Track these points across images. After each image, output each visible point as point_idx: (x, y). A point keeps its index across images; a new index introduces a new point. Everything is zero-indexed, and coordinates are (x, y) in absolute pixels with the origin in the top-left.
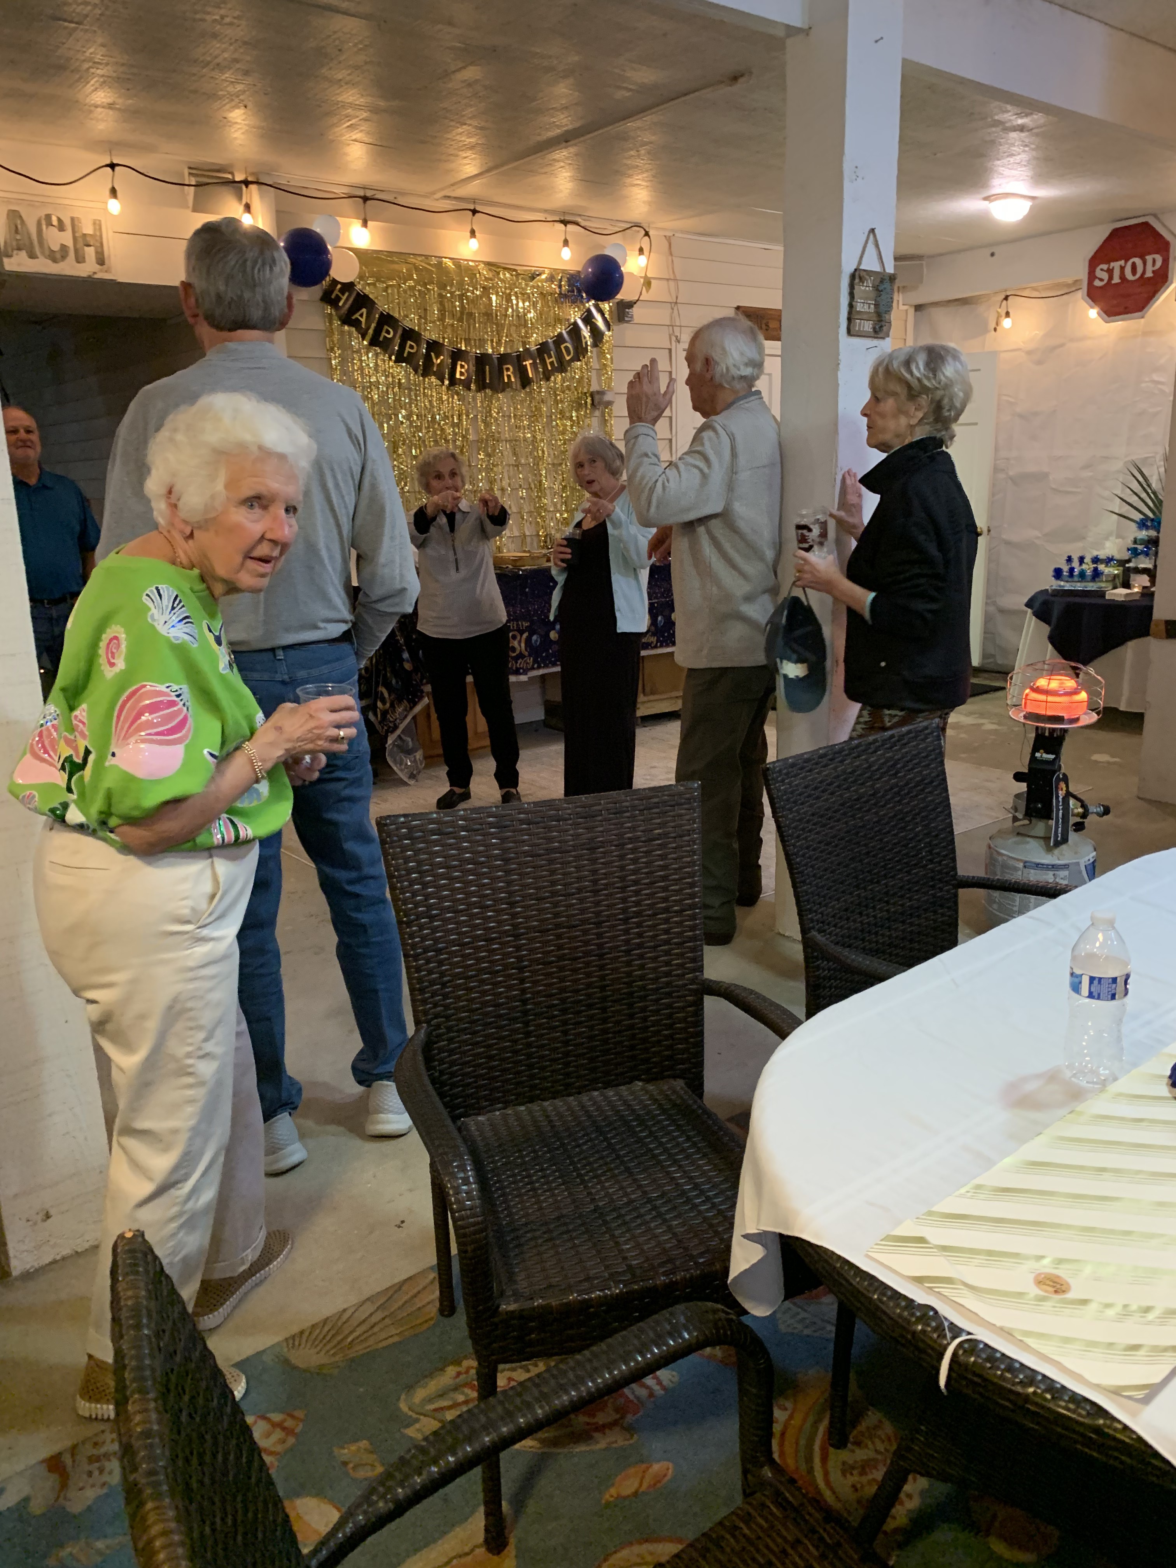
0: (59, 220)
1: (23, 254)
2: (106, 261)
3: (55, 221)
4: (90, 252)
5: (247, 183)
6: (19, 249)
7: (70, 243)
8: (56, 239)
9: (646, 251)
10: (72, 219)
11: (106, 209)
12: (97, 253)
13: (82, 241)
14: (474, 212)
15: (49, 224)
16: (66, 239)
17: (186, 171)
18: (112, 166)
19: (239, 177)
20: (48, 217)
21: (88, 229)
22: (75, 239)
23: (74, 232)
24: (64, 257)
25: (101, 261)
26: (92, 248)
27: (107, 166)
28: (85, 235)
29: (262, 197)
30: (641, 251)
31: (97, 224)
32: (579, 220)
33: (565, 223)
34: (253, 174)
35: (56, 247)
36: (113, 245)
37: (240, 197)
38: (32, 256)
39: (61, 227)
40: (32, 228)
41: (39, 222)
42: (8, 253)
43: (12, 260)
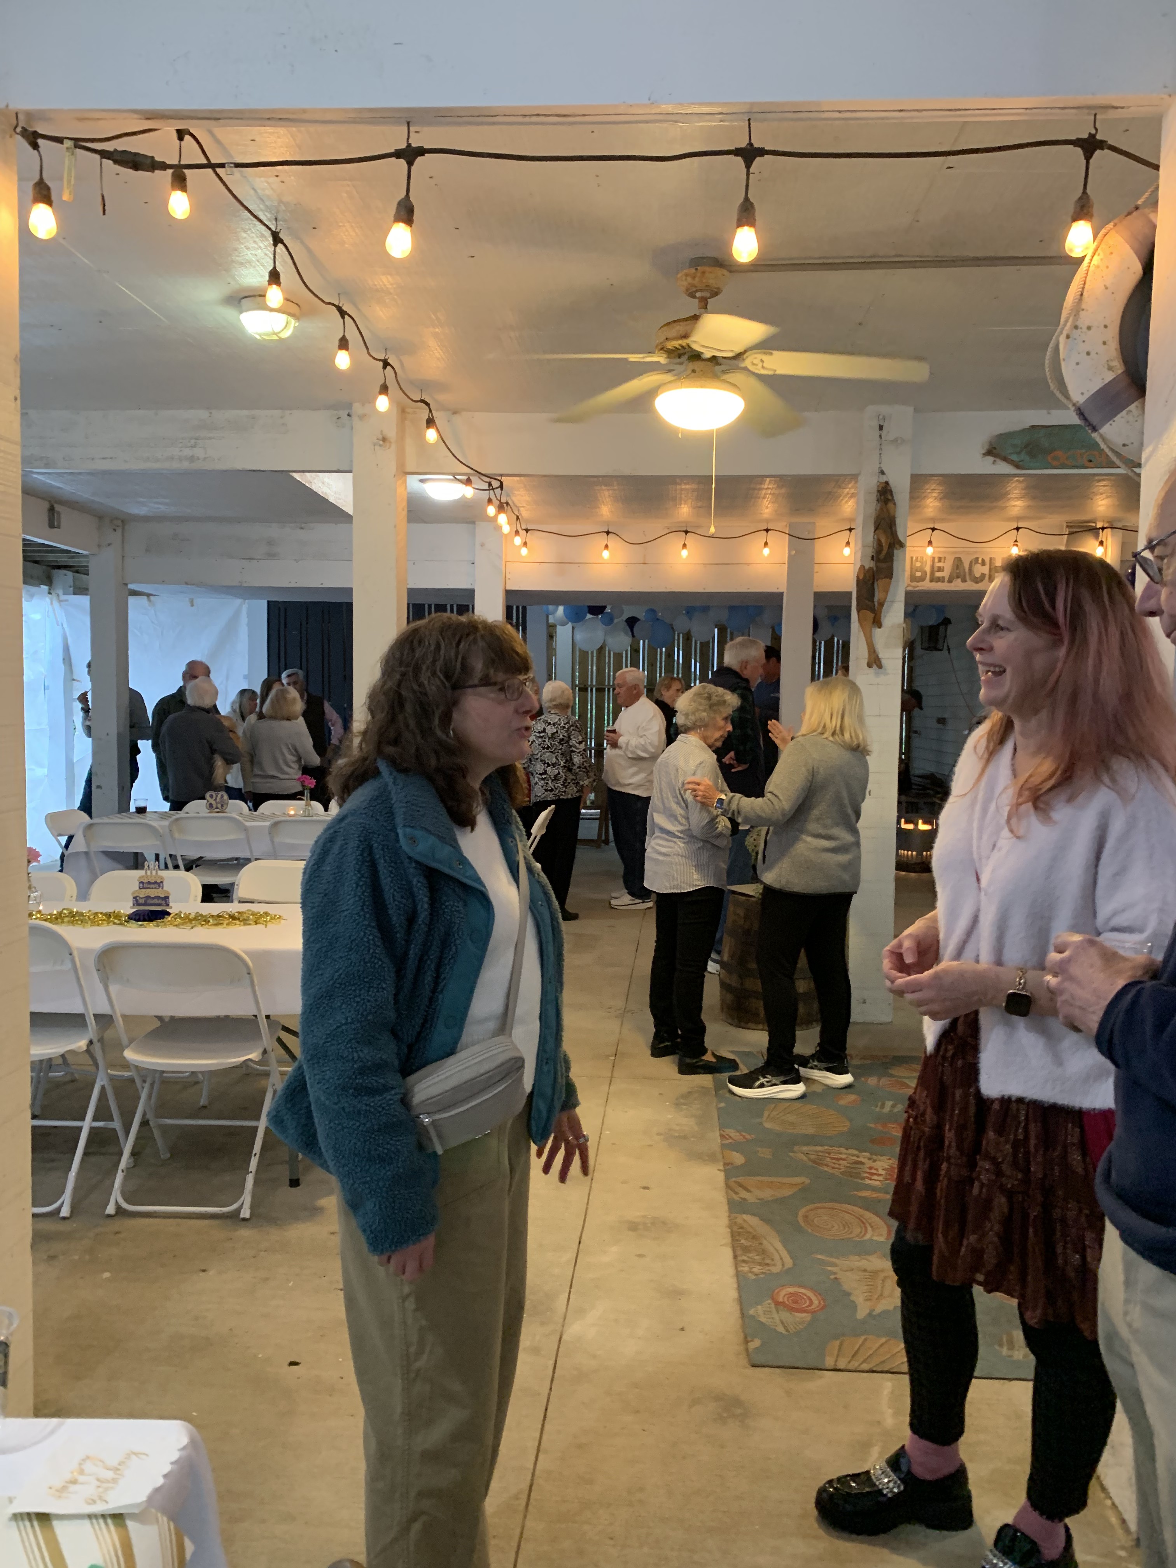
0: (983, 560)
1: (959, 580)
3: (980, 560)
5: (1103, 529)
6: (958, 577)
7: (987, 572)
8: (979, 570)
10: (991, 559)
15: (977, 562)
16: (985, 570)
17: (1065, 525)
18: (1018, 529)
19: (1099, 525)
20: (977, 559)
22: (990, 570)
23: (990, 565)
24: (982, 580)
27: (1014, 529)
29: (1112, 535)
34: (1108, 523)
35: (977, 575)
37: (1097, 536)
38: (964, 581)
39: (983, 563)
40: (966, 566)
41: (971, 562)
42: (950, 581)
43: (952, 584)
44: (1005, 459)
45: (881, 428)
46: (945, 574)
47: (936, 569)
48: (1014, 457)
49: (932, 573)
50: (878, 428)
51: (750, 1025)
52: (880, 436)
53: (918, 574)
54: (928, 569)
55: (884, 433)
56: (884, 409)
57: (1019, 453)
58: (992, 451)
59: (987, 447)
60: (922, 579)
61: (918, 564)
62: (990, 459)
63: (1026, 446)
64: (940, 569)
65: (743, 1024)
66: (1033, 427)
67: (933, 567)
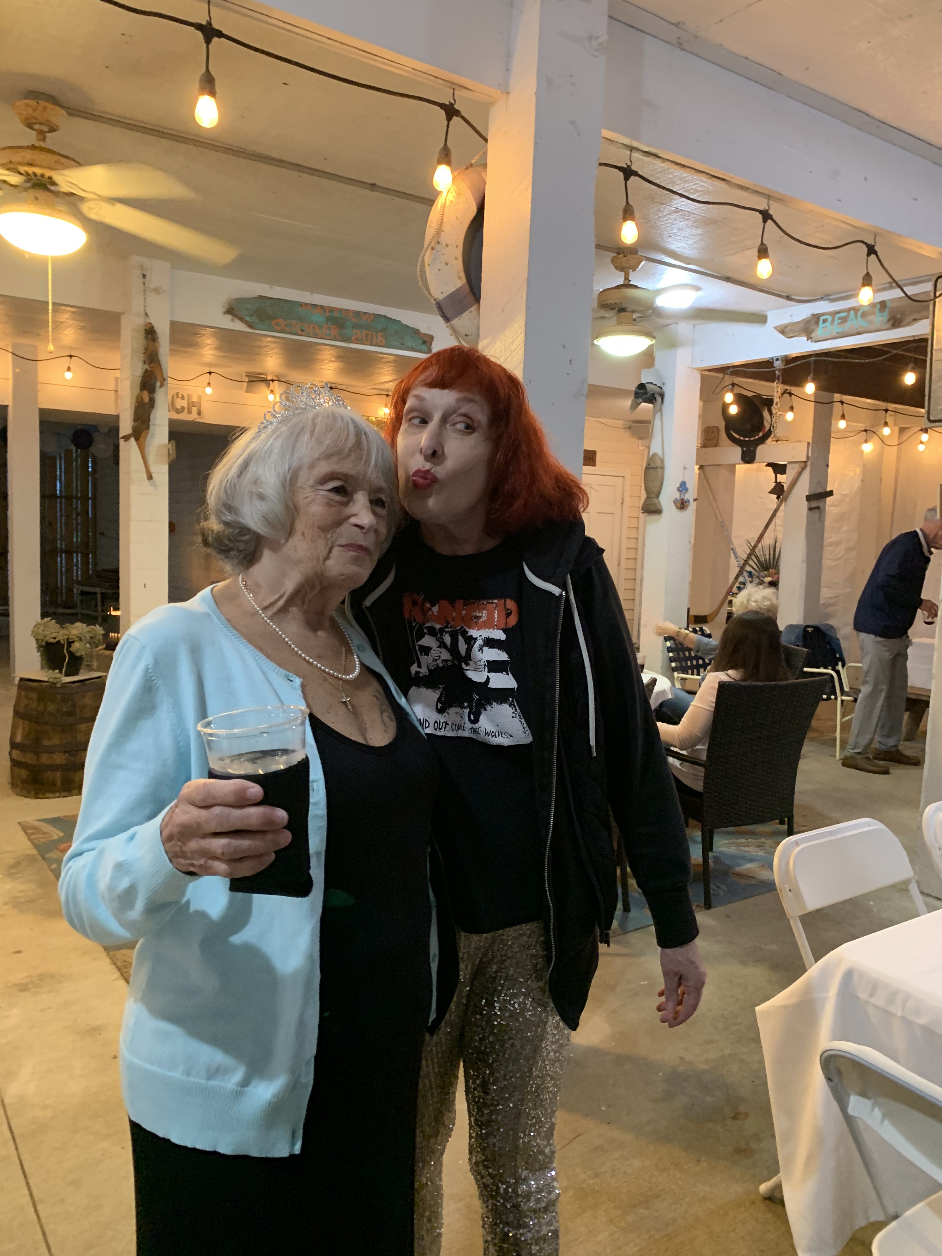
0: (183, 395)
2: (202, 414)
3: (180, 396)
4: (195, 410)
5: (273, 381)
7: (186, 405)
8: (180, 403)
10: (189, 395)
11: (204, 391)
12: (198, 410)
13: (191, 404)
15: (178, 396)
16: (185, 403)
17: (245, 374)
18: (210, 373)
19: (269, 378)
20: (177, 394)
21: (195, 399)
22: (188, 404)
23: (188, 400)
24: (182, 412)
25: (199, 413)
26: (196, 408)
27: (207, 373)
28: (193, 402)
29: (279, 387)
31: (199, 397)
34: (276, 376)
35: (179, 407)
36: (206, 407)
37: (269, 386)
39: (183, 398)
41: (173, 397)
44: (241, 319)
45: (144, 276)
48: (248, 318)
50: (141, 276)
51: (47, 795)
52: (144, 284)
55: (147, 280)
56: (146, 261)
57: (251, 316)
58: (231, 311)
59: (227, 307)
62: (229, 317)
63: (257, 310)
65: (40, 796)
66: (261, 297)
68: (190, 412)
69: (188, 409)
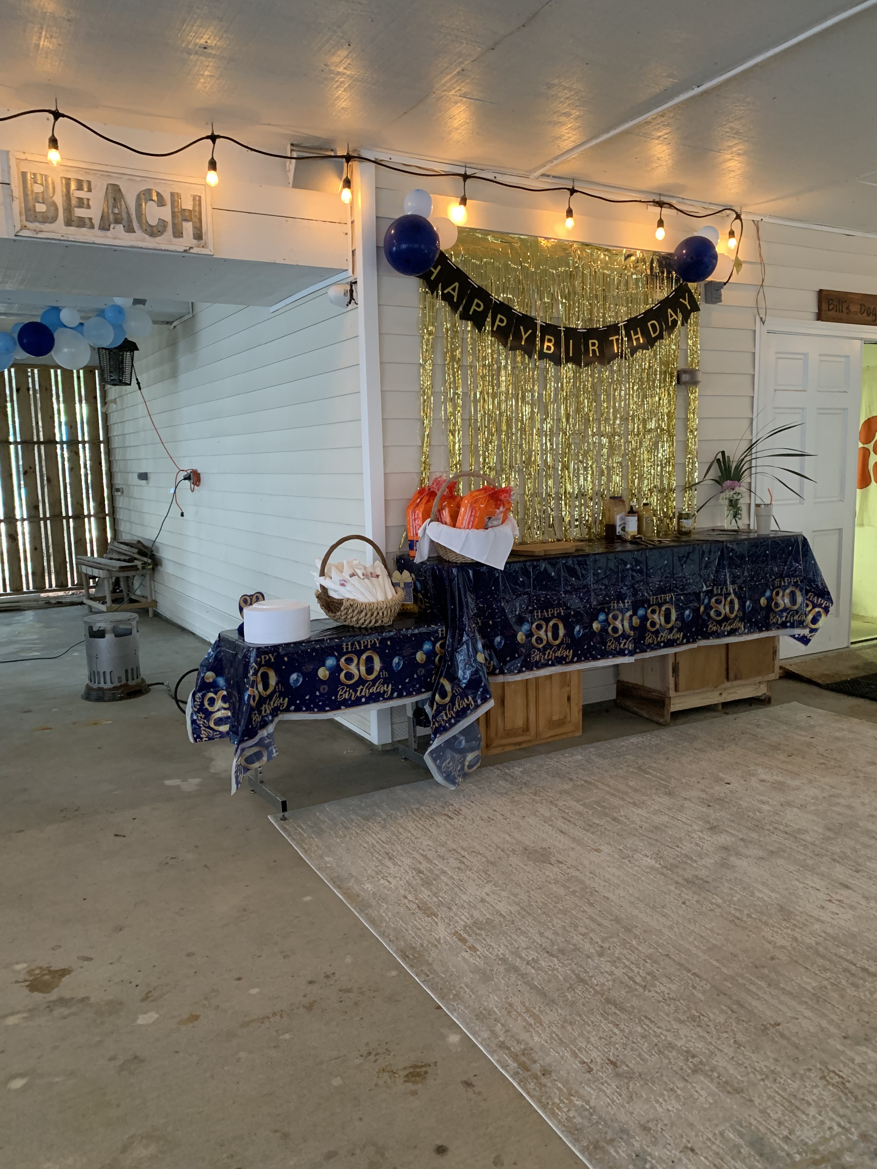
0: (158, 194)
1: (121, 228)
2: (204, 237)
3: (155, 197)
4: (188, 227)
6: (117, 221)
7: (168, 218)
8: (155, 214)
9: (737, 233)
10: (172, 194)
11: (205, 182)
12: (194, 227)
13: (180, 215)
14: (573, 191)
15: (149, 199)
16: (166, 213)
17: (289, 147)
18: (213, 138)
19: (341, 153)
20: (149, 191)
21: (187, 204)
22: (174, 214)
23: (173, 207)
24: (161, 232)
25: (198, 236)
26: (190, 224)
27: (207, 137)
28: (184, 210)
29: (362, 172)
30: (732, 234)
31: (197, 200)
32: (673, 202)
33: (660, 204)
35: (153, 222)
36: (212, 221)
37: (340, 173)
38: (130, 229)
39: (161, 202)
40: (131, 200)
41: (139, 197)
42: (104, 227)
43: (109, 233)
46: (94, 213)
47: (74, 202)
49: (68, 209)
53: (41, 208)
54: (59, 199)
60: (49, 219)
61: (38, 189)
64: (82, 203)
67: (68, 195)
68: (178, 233)
69: (174, 225)
